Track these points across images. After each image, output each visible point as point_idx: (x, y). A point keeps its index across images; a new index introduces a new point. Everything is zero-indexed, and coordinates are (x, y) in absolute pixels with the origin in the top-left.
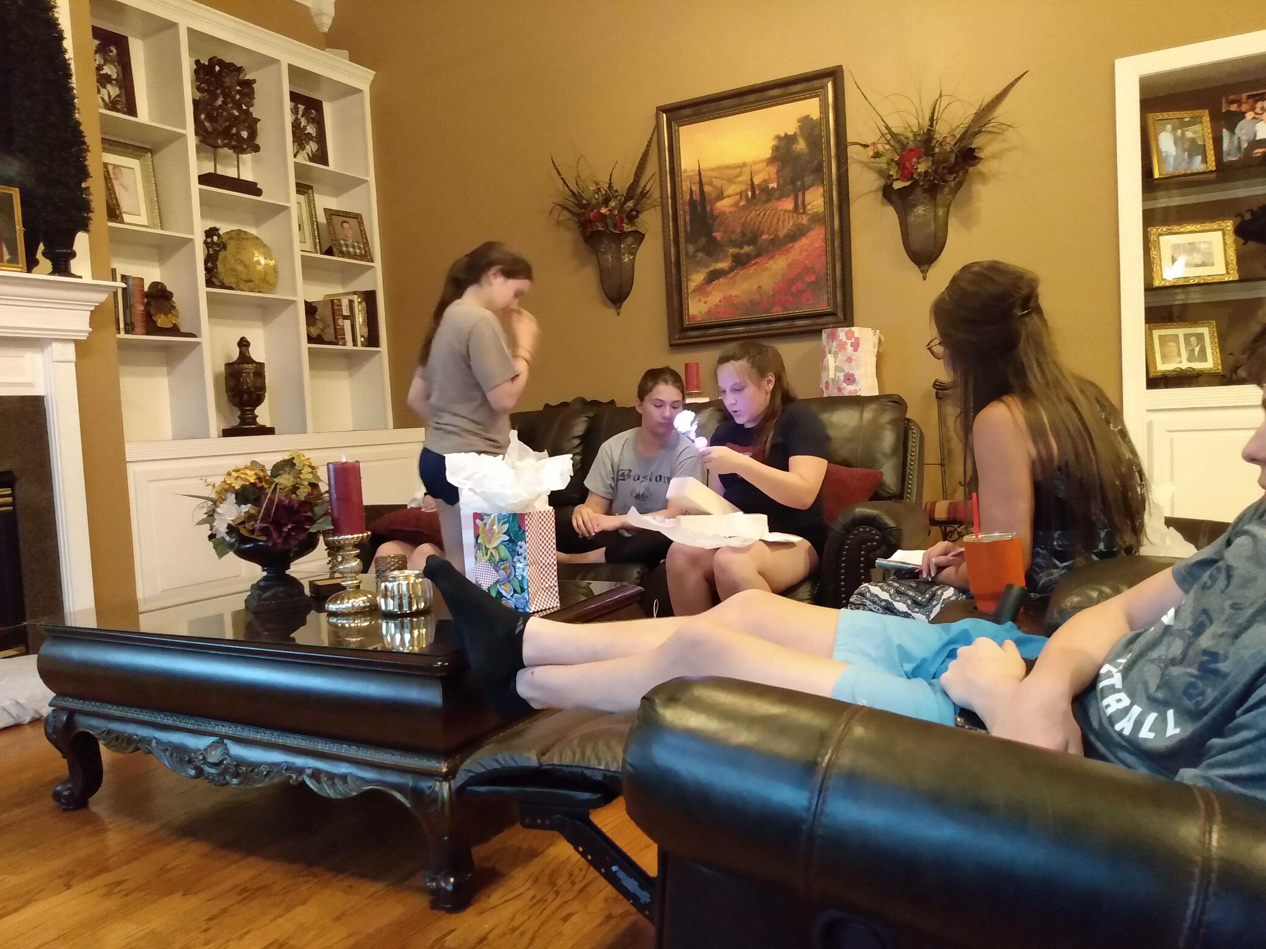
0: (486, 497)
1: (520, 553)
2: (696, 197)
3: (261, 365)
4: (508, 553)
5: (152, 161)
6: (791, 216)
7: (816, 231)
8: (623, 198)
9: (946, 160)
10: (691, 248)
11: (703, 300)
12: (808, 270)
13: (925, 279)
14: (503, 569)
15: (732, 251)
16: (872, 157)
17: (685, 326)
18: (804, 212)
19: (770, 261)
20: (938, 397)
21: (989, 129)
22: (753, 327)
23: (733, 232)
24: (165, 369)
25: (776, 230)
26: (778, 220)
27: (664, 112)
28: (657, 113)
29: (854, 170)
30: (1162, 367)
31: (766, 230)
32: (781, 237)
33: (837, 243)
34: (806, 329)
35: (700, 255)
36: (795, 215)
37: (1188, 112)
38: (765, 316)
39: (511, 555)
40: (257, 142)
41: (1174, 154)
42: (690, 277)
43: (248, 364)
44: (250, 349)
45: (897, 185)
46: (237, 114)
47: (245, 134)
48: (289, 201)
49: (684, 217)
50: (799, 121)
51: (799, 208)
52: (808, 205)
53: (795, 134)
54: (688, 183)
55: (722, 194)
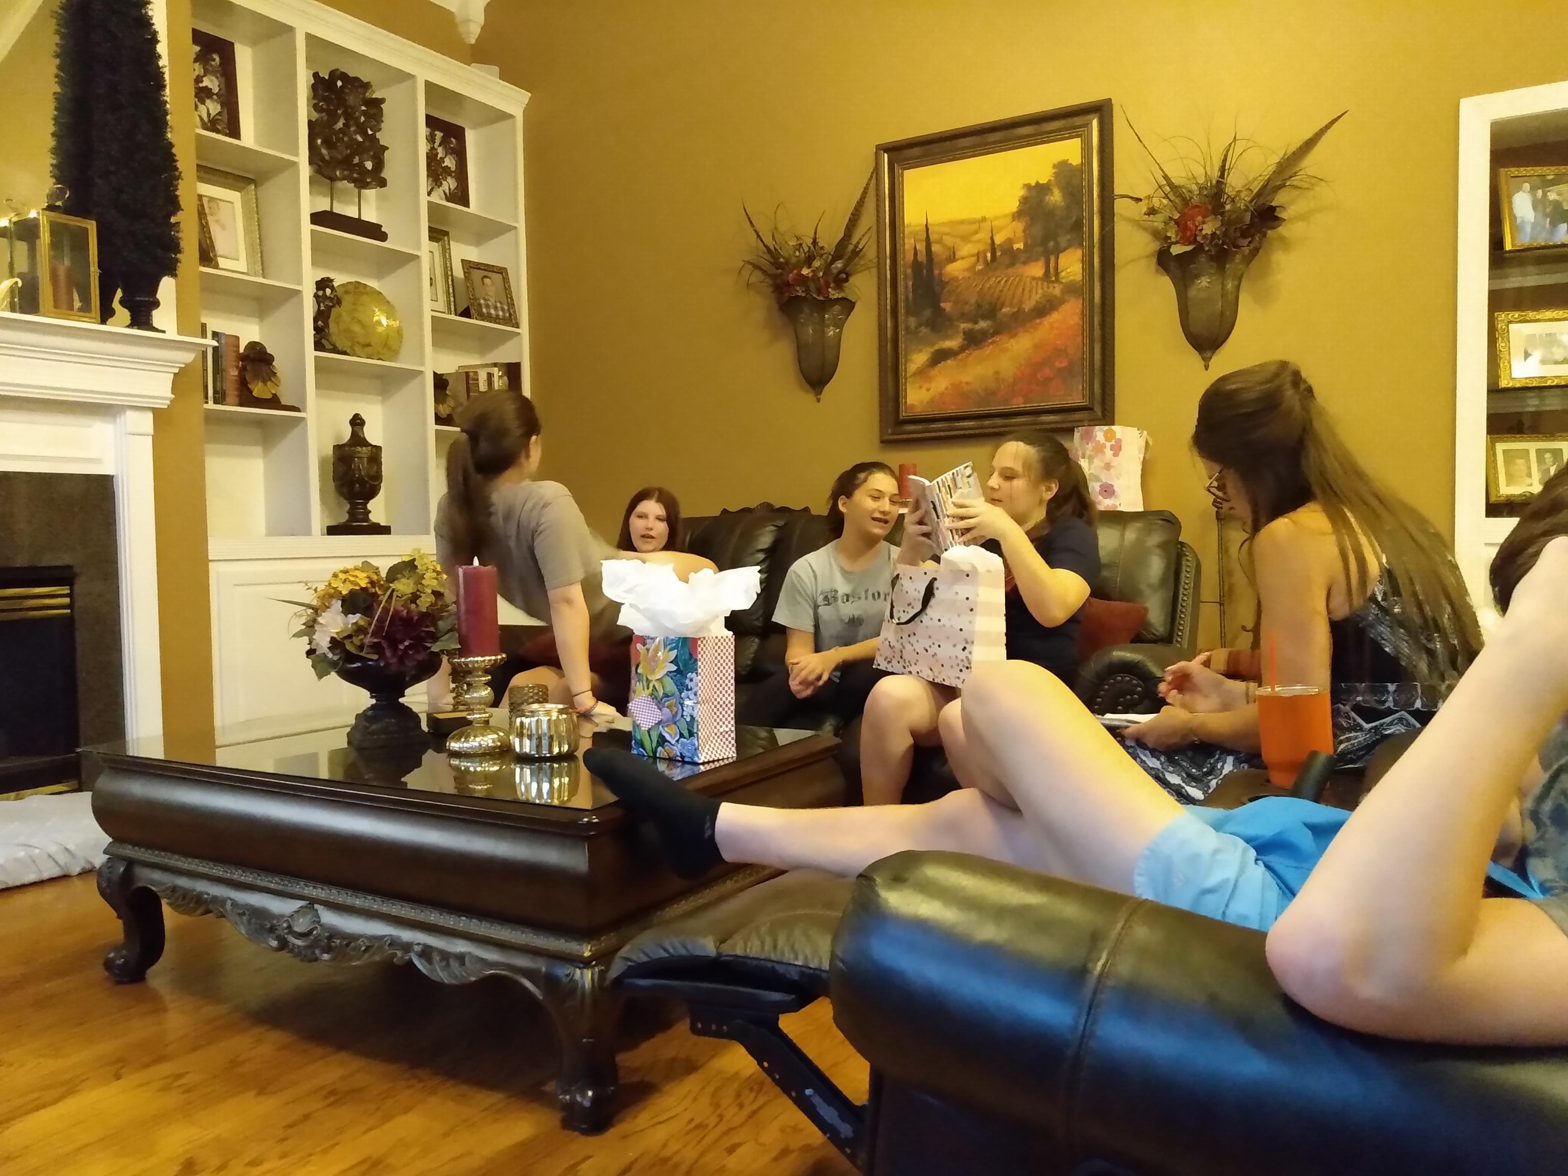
0: (651, 616)
1: (689, 688)
2: (922, 257)
3: (379, 448)
4: (675, 687)
5: (256, 195)
6: (1040, 284)
7: (1070, 304)
8: (830, 257)
9: (1240, 219)
10: (912, 321)
11: (925, 386)
12: (1059, 352)
13: (1207, 369)
14: (667, 707)
15: (964, 326)
16: (1145, 214)
17: (901, 418)
18: (1057, 280)
19: (1012, 340)
20: (1219, 517)
21: (1295, 183)
22: (987, 422)
23: (967, 303)
24: (259, 449)
25: (1021, 302)
26: (1023, 290)
27: (884, 152)
28: (876, 152)
29: (1122, 231)
30: (1507, 490)
31: (1007, 301)
32: (1026, 311)
33: (1097, 320)
34: (1053, 426)
35: (924, 330)
36: (1045, 283)
37: (1553, 168)
38: (1002, 408)
39: (679, 690)
40: (384, 175)
41: (1533, 221)
42: (909, 357)
43: (362, 446)
44: (365, 428)
45: (1176, 250)
46: (360, 139)
47: (369, 165)
48: (419, 248)
49: (906, 283)
50: (1054, 166)
51: (1051, 275)
52: (1062, 271)
53: (1049, 180)
54: (912, 241)
55: (954, 253)
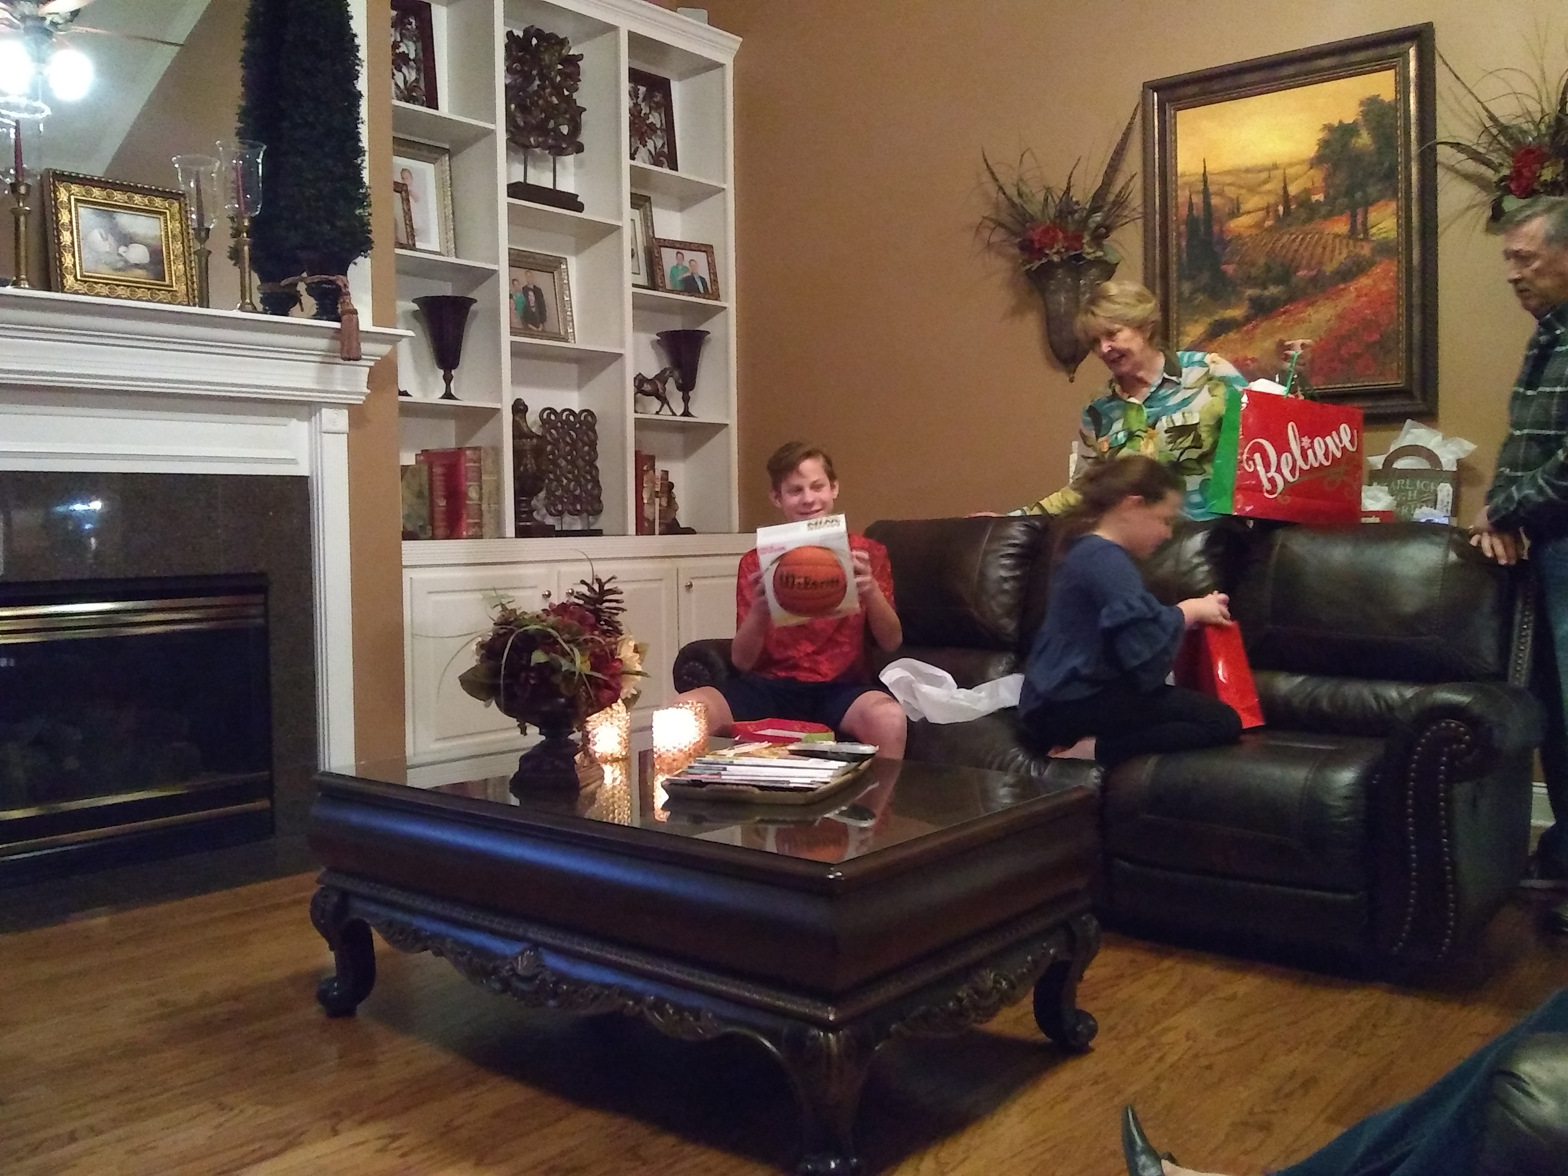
2: (1198, 212)
5: (450, 166)
6: (1345, 242)
7: (1382, 266)
8: (1086, 211)
10: (1186, 287)
12: (1368, 324)
15: (1249, 292)
18: (1366, 238)
19: (1309, 308)
23: (1253, 264)
25: (1320, 263)
26: (1324, 248)
27: (1154, 91)
28: (1143, 91)
29: (1445, 182)
31: (1304, 262)
32: (1327, 274)
33: (1416, 286)
35: (1200, 297)
36: (1351, 242)
40: (583, 138)
42: (1182, 329)
46: (555, 100)
47: (565, 130)
48: (620, 216)
49: (1178, 242)
50: (1362, 103)
51: (1358, 232)
52: (1373, 227)
53: (1355, 122)
54: (1187, 193)
55: (1238, 209)
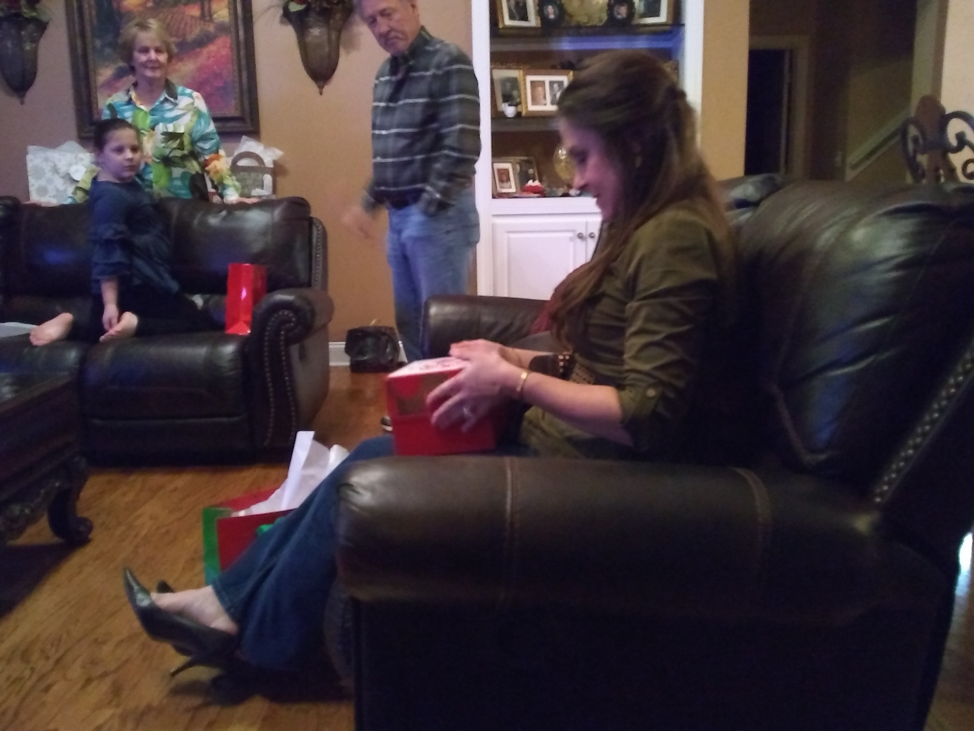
6: (198, 22)
7: (222, 39)
10: (98, 43)
12: (217, 76)
13: (322, 95)
18: (211, 20)
19: (179, 63)
25: (184, 35)
26: (186, 24)
32: (189, 41)
33: (242, 53)
35: (108, 50)
36: (202, 22)
42: (98, 71)
45: (294, 8)
49: (90, 11)
51: (206, 16)
52: (214, 13)
